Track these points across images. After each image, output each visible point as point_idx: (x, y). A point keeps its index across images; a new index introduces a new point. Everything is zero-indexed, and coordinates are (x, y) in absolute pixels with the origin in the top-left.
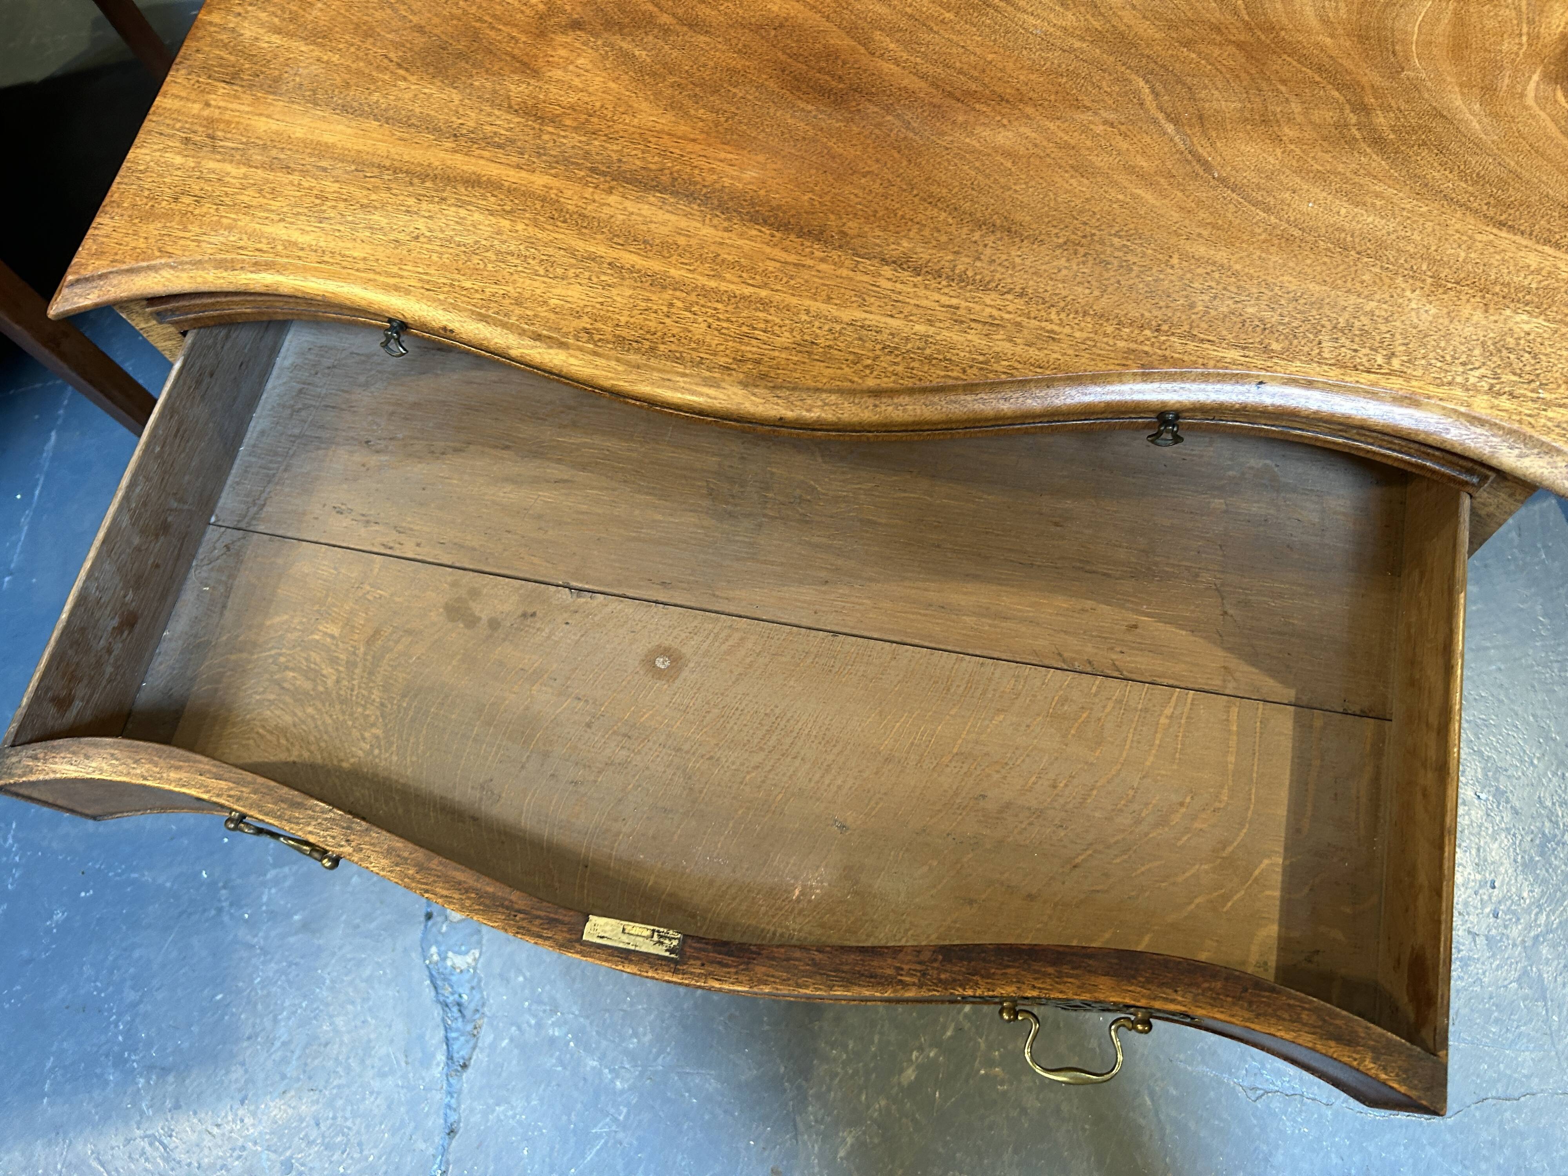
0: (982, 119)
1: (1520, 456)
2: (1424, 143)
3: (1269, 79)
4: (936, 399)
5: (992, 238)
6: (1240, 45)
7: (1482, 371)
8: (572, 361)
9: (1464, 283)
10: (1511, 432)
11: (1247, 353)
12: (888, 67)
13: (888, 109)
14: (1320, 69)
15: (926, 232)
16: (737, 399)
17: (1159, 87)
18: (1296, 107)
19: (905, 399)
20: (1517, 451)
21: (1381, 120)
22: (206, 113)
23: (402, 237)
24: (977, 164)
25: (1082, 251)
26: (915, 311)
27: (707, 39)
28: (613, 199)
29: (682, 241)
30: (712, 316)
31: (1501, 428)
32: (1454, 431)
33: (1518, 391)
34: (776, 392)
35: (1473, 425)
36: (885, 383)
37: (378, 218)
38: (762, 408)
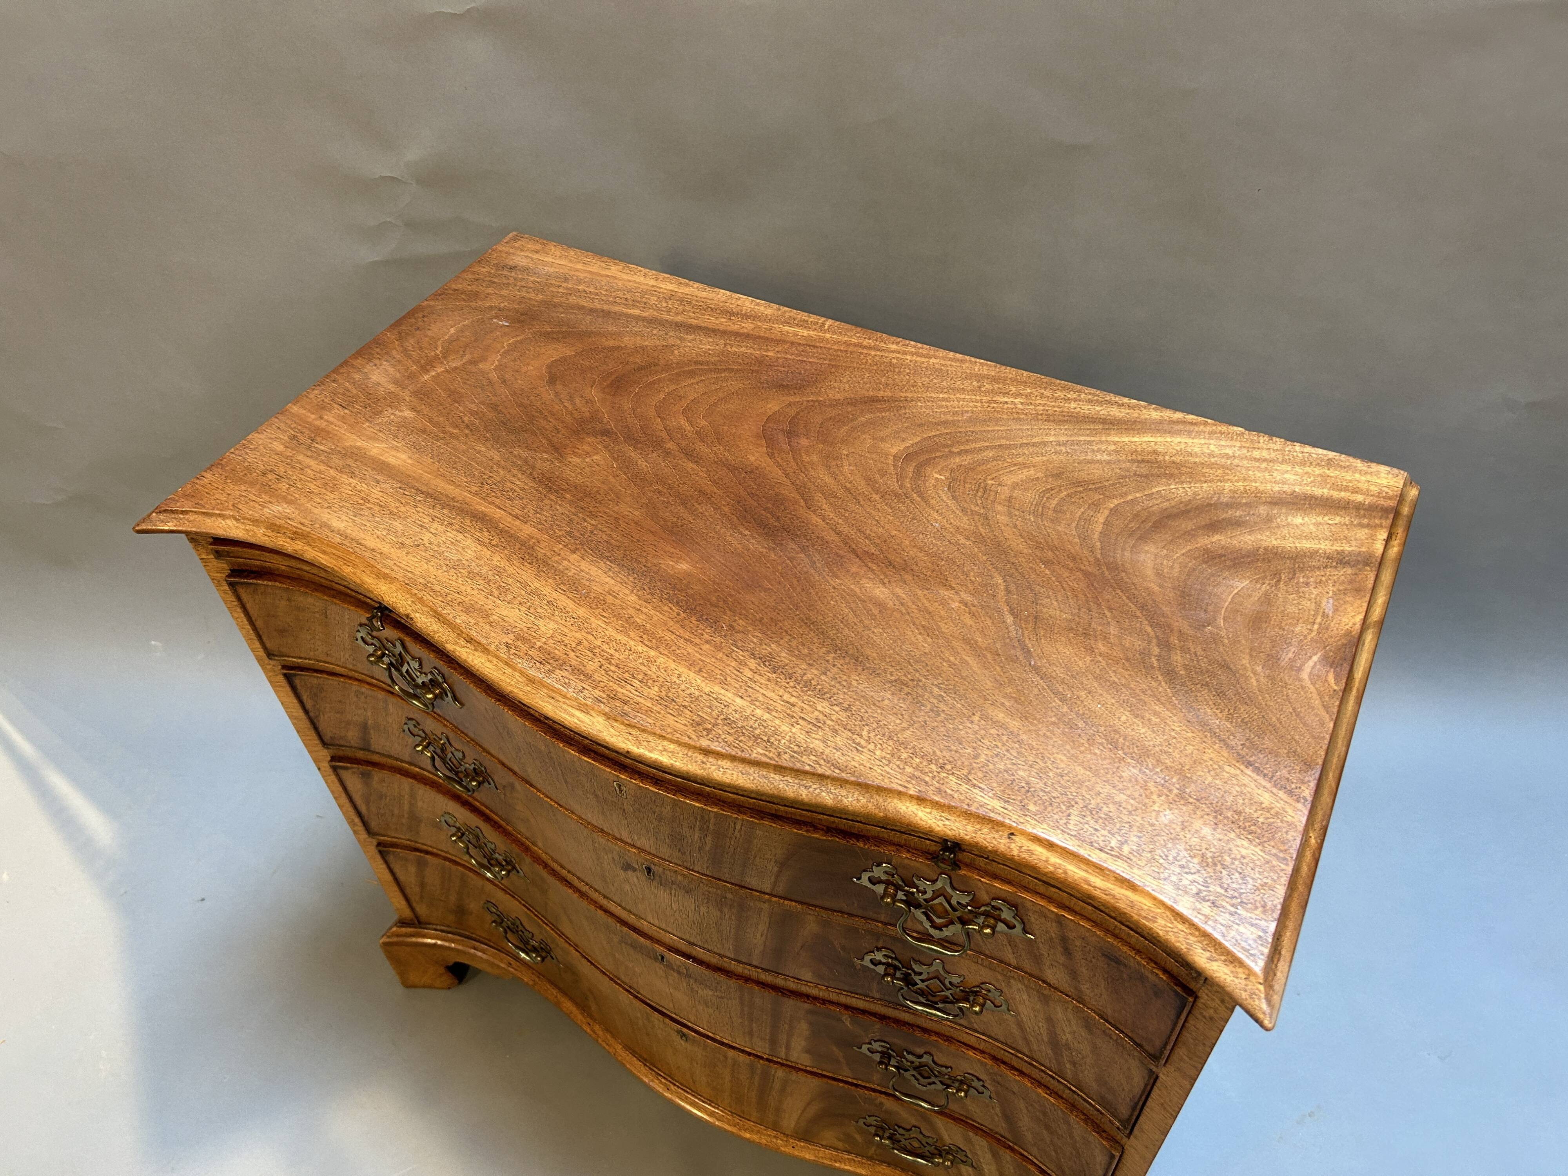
0: (870, 575)
1: (1211, 959)
2: (1207, 685)
3: (1099, 605)
4: (751, 771)
5: (842, 662)
6: (1086, 574)
7: (1195, 877)
8: (488, 664)
9: (1203, 801)
10: (1205, 935)
11: (1007, 806)
12: (815, 519)
13: (803, 549)
14: (1142, 608)
15: (794, 643)
16: (599, 727)
17: (1013, 588)
18: (1113, 630)
19: (727, 764)
20: (1208, 954)
21: (1178, 658)
22: (318, 423)
23: (408, 542)
24: (853, 605)
25: (906, 690)
26: (761, 699)
27: (695, 466)
28: (574, 557)
29: (610, 599)
30: (607, 659)
31: (1196, 928)
32: (1161, 921)
33: (1220, 902)
34: (630, 730)
35: (1176, 920)
36: (715, 746)
37: (397, 525)
38: (615, 739)
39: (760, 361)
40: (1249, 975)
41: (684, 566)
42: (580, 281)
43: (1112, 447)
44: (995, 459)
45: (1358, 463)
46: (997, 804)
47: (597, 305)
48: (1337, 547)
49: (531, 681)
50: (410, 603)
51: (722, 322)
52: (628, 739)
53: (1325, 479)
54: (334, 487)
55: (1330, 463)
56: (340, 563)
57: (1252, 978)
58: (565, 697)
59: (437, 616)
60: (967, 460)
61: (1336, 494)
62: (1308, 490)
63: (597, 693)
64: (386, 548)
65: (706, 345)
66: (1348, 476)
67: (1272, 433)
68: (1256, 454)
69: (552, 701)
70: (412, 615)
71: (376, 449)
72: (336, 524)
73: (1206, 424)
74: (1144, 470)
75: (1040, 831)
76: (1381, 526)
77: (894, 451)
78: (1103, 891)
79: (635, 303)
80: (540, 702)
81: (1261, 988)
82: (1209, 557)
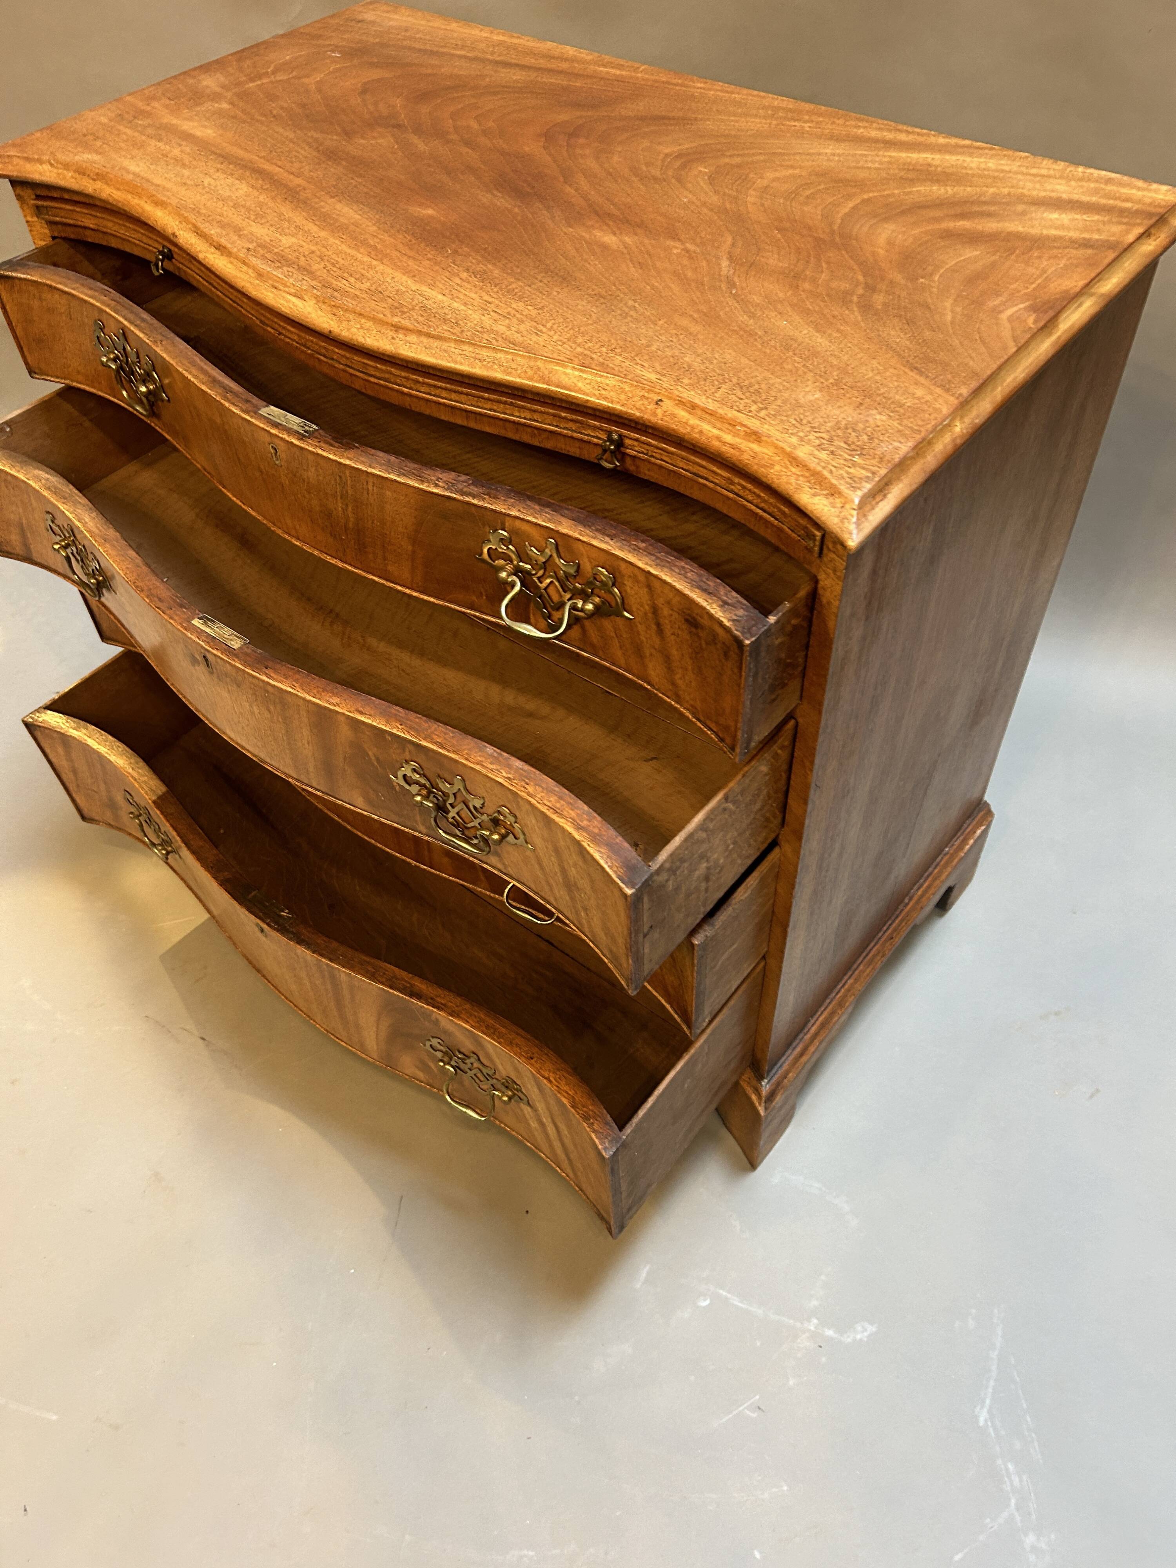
0: (605, 227)
2: (900, 316)
3: (819, 260)
5: (549, 279)
6: (816, 239)
7: (823, 435)
8: (230, 266)
9: (856, 389)
11: (662, 378)
12: (568, 189)
13: (548, 208)
14: (862, 263)
15: (509, 265)
16: (309, 309)
17: (739, 243)
18: (824, 277)
21: (879, 298)
22: (144, 107)
23: (189, 182)
24: (579, 246)
25: (602, 300)
26: (462, 297)
27: (469, 150)
28: (331, 201)
29: (352, 228)
30: (333, 264)
32: (777, 468)
33: (839, 452)
34: (335, 310)
35: (791, 464)
36: (406, 323)
37: (186, 172)
38: (321, 320)
39: (565, 89)
40: (845, 503)
41: (430, 212)
42: (418, 31)
43: (886, 159)
44: (764, 161)
45: (1140, 183)
46: (653, 377)
47: (428, 47)
48: (1086, 235)
49: (260, 275)
50: (177, 223)
51: (542, 63)
52: (332, 320)
53: (1096, 191)
54: (142, 146)
55: (1109, 181)
56: (129, 196)
57: (848, 506)
58: (285, 286)
59: (198, 232)
60: (738, 160)
61: (1103, 201)
62: (1076, 197)
63: (314, 283)
64: (169, 185)
65: (517, 76)
66: (1124, 190)
67: (1056, 157)
68: (1034, 171)
69: (274, 290)
70: (177, 233)
71: (187, 126)
72: (133, 168)
73: (991, 149)
74: (911, 175)
75: (687, 395)
76: (1139, 224)
77: (667, 151)
78: (732, 446)
79: (463, 47)
80: (265, 292)
81: (855, 513)
82: (949, 235)
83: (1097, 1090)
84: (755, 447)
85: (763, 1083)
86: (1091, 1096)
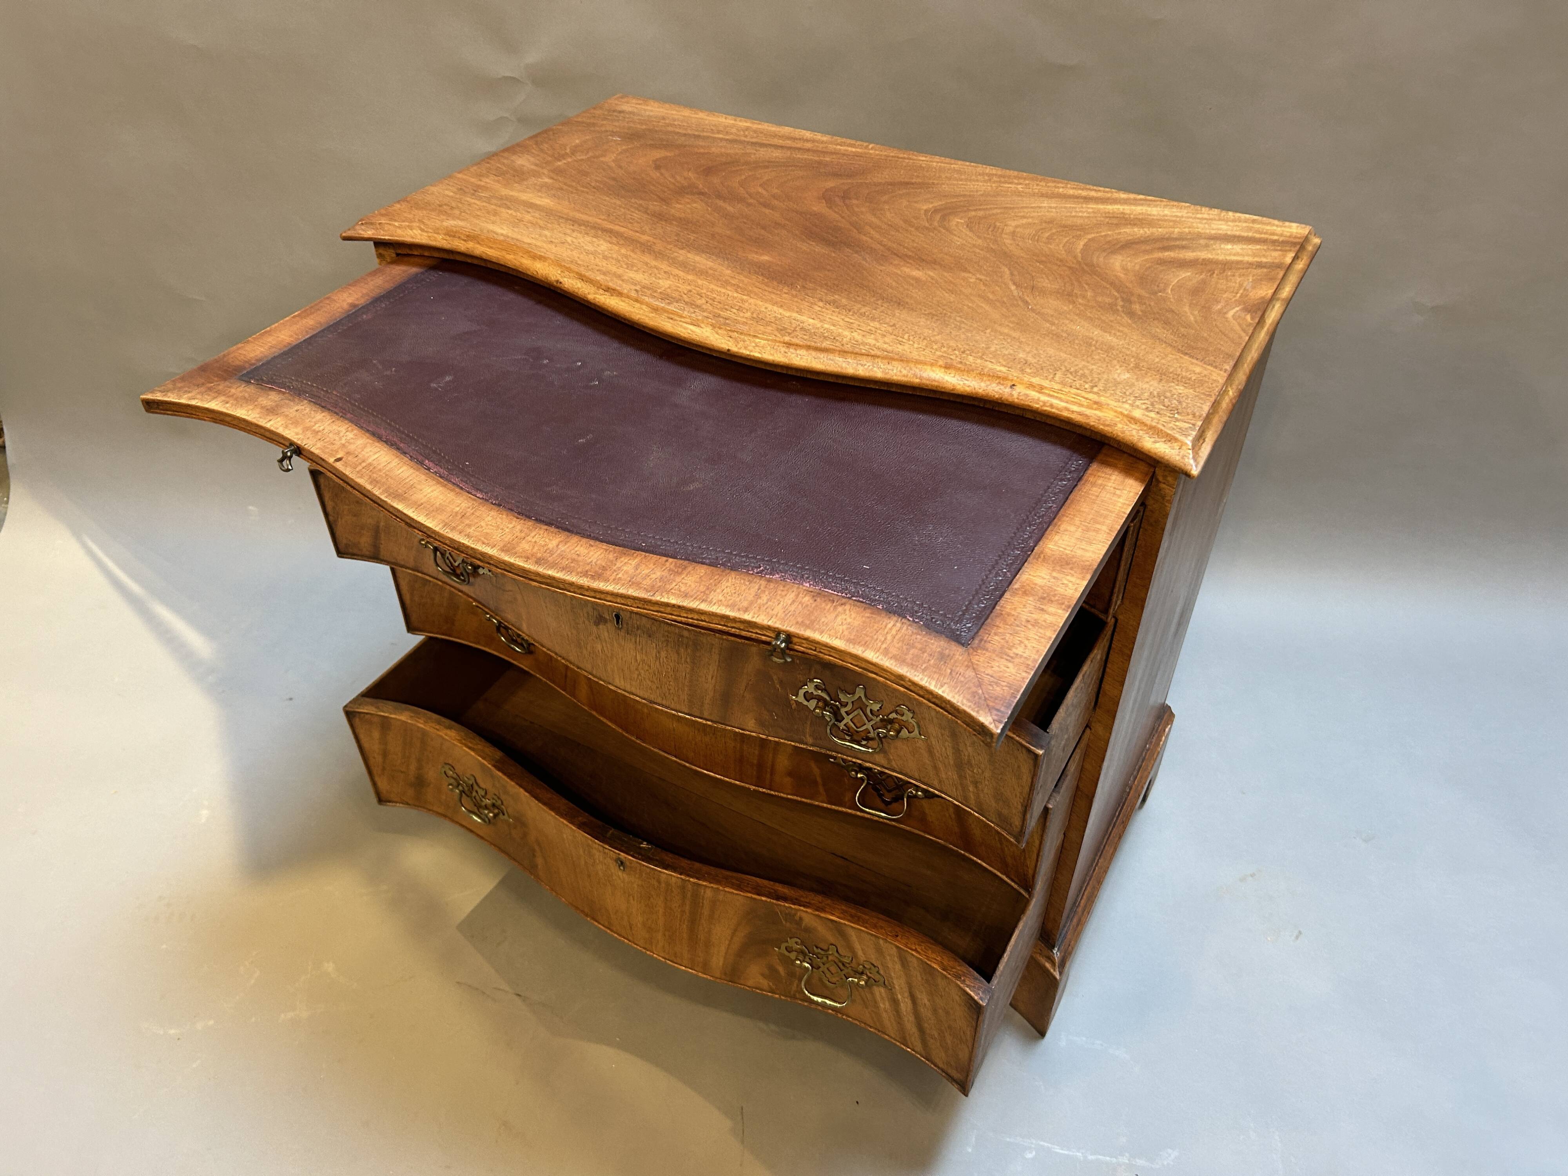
0: (908, 265)
1: (1155, 442)
2: (1158, 319)
3: (1080, 282)
4: (822, 356)
5: (887, 304)
6: (1070, 268)
7: (1146, 401)
8: (623, 304)
9: (1152, 370)
10: (1151, 428)
11: (1008, 369)
12: (864, 238)
13: (857, 252)
14: (1112, 284)
15: (852, 295)
16: (708, 334)
17: (1016, 273)
18: (1089, 294)
19: (803, 352)
20: (1153, 440)
21: (1137, 307)
22: (479, 183)
23: (554, 241)
24: (896, 279)
25: (936, 318)
26: (828, 320)
27: (771, 211)
28: (681, 252)
29: (711, 272)
30: (712, 299)
31: (1146, 425)
32: (1120, 426)
33: (1162, 412)
34: (730, 333)
35: (1130, 423)
36: (795, 341)
37: (546, 233)
38: (719, 341)
39: (820, 163)
40: (1182, 446)
41: (765, 258)
42: (674, 120)
43: (1091, 210)
44: (1001, 213)
45: (1276, 222)
46: (1004, 369)
47: (690, 132)
48: (1256, 259)
49: (655, 310)
50: (559, 272)
51: (789, 143)
52: (729, 341)
53: (1250, 229)
54: (495, 214)
55: (1254, 221)
56: (504, 253)
57: (1184, 447)
58: (681, 317)
59: (582, 278)
60: (981, 213)
61: (1257, 236)
62: (1238, 233)
63: (705, 314)
64: (539, 244)
65: (777, 154)
66: (1268, 228)
67: (1211, 206)
68: (1199, 216)
69: (671, 321)
70: (561, 280)
71: (525, 197)
72: (499, 231)
73: (1161, 201)
74: (1115, 221)
75: (1036, 380)
76: (1290, 250)
77: (925, 207)
78: (1080, 414)
79: (719, 132)
80: (662, 323)
81: (1190, 452)
82: (1162, 262)
83: (1300, 933)
84: (1098, 413)
85: (1055, 952)
86: (1297, 937)
